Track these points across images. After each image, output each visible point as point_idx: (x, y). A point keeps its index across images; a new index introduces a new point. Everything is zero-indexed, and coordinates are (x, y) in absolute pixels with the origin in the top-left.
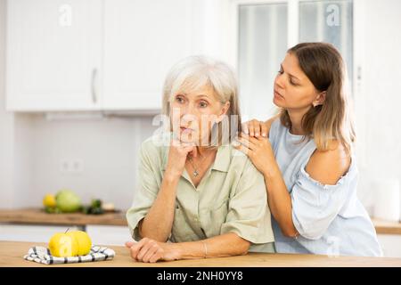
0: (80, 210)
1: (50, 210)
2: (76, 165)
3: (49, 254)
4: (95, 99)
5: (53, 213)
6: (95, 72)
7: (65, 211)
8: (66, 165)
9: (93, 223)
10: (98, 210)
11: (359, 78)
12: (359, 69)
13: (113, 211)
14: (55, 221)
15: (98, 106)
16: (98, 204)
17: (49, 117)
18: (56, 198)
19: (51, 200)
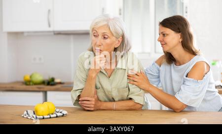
0: (43, 83)
1: (28, 83)
2: (40, 59)
3: (34, 114)
4: (50, 26)
5: (29, 85)
6: (49, 11)
7: (36, 84)
8: (35, 59)
9: (51, 90)
10: (52, 83)
11: (186, 12)
12: (186, 8)
13: (60, 83)
14: (31, 89)
15: (51, 29)
16: (53, 79)
17: (25, 34)
18: (31, 77)
19: (28, 78)
